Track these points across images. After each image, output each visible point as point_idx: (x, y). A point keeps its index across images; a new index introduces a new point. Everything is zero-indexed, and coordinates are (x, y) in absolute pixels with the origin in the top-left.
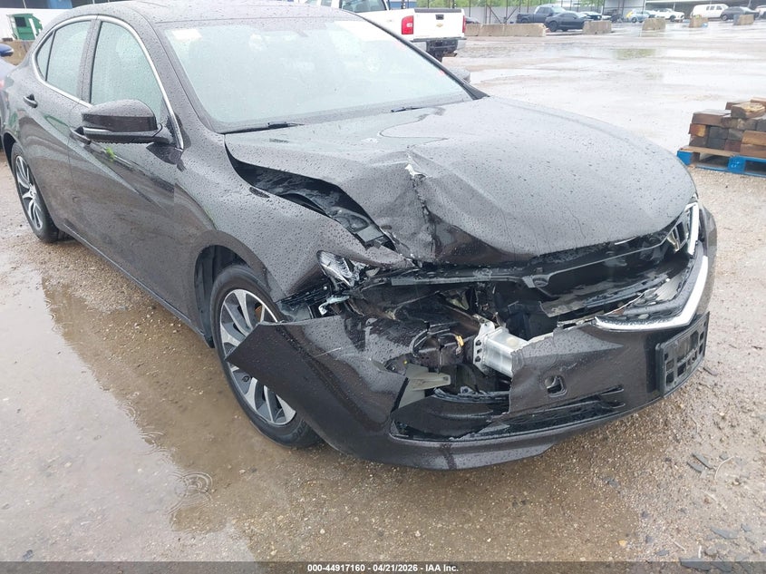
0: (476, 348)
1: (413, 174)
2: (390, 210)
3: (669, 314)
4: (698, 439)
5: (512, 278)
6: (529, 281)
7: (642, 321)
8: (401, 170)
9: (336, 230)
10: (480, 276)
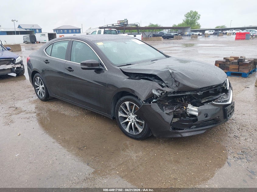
0: (188, 109)
1: (171, 72)
2: (167, 80)
3: (226, 101)
4: (235, 132)
5: (195, 94)
6: (198, 94)
7: (221, 103)
8: (168, 71)
9: (156, 84)
10: (187, 93)
